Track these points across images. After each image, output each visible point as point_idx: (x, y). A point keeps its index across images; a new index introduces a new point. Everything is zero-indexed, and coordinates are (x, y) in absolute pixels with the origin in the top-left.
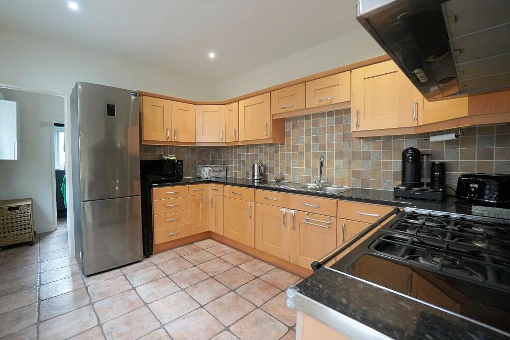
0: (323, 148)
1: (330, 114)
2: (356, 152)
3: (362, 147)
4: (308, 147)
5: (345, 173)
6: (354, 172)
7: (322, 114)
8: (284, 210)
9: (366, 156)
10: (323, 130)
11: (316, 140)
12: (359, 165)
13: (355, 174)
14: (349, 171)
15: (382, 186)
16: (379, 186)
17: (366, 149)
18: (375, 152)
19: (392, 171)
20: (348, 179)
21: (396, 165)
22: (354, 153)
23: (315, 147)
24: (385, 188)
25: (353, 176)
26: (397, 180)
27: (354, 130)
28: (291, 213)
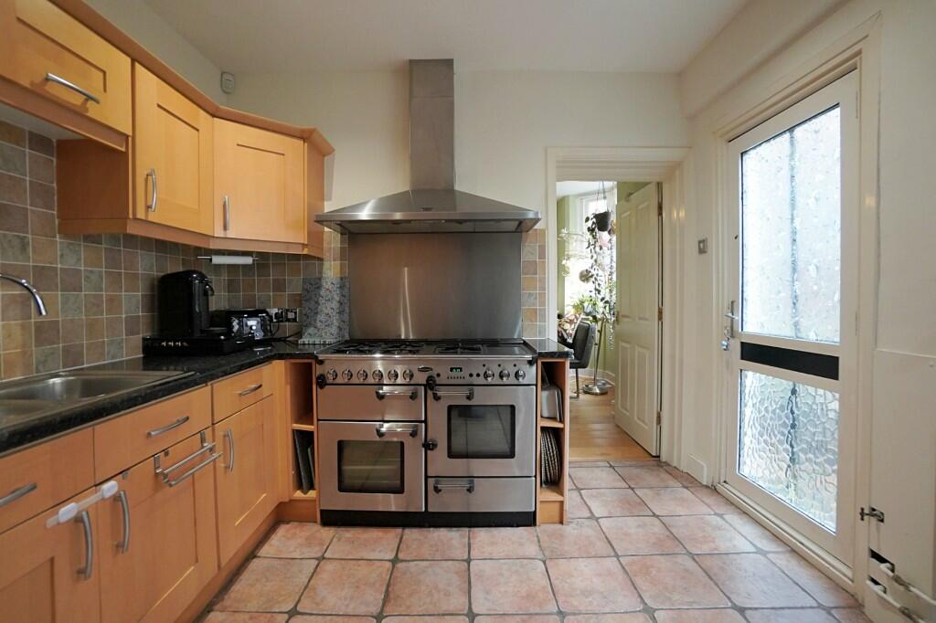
2: (43, 268)
3: (62, 256)
5: (8, 335)
6: (39, 329)
9: (72, 283)
13: (45, 333)
14: (23, 327)
15: (108, 353)
16: (102, 356)
17: (70, 263)
18: (91, 272)
19: (124, 316)
20: (24, 353)
21: (132, 303)
22: (40, 269)
24: (113, 358)
25: (39, 342)
26: (132, 334)
27: (141, 215)
28: (108, 495)
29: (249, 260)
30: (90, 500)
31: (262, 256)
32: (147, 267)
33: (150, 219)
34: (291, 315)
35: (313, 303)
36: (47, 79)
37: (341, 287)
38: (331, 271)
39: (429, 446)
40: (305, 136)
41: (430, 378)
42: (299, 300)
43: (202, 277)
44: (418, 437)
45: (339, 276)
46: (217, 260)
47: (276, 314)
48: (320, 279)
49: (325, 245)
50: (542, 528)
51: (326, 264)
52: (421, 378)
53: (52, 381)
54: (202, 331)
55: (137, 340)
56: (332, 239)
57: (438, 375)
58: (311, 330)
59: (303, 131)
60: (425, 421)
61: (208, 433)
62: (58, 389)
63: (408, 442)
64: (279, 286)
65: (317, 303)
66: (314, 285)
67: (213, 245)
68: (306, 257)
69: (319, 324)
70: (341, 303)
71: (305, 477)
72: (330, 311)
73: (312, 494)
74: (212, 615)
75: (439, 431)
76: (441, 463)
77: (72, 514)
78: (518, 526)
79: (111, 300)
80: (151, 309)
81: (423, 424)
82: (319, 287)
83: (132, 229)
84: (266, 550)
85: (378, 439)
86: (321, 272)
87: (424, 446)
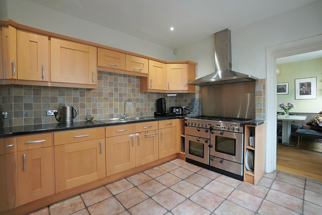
0: (121, 95)
1: (125, 76)
3: (140, 96)
4: (111, 94)
5: (133, 110)
6: (137, 109)
7: (120, 75)
8: (131, 135)
9: (142, 101)
10: (121, 84)
11: (116, 90)
12: (139, 105)
14: (135, 109)
15: (148, 114)
17: (142, 97)
18: (145, 99)
19: (151, 107)
20: (135, 113)
22: (137, 99)
23: (116, 94)
25: (137, 111)
26: (152, 111)
27: (150, 88)
28: (137, 135)
29: (175, 95)
30: (134, 135)
31: (179, 94)
32: (156, 97)
33: (152, 89)
34: (188, 108)
35: (193, 105)
36: (135, 69)
37: (199, 101)
38: (197, 96)
39: (210, 146)
40: (187, 62)
41: (210, 127)
42: (190, 104)
43: (164, 99)
44: (208, 143)
45: (199, 98)
46: (168, 95)
47: (184, 108)
48: (194, 99)
49: (196, 90)
50: (245, 183)
51: (196, 95)
52: (208, 127)
53: (137, 118)
54: (164, 111)
55: (153, 112)
56: (197, 88)
57: (213, 126)
58: (192, 113)
59: (186, 62)
60: (210, 139)
61: (157, 131)
62: (138, 119)
63: (205, 144)
64: (186, 101)
65: (194, 105)
66: (193, 100)
67: (167, 92)
68: (191, 93)
69: (194, 111)
70: (199, 105)
71: (183, 149)
72: (196, 108)
73: (184, 153)
74: (156, 167)
75: (213, 143)
76: (213, 152)
77: (132, 136)
78: (237, 179)
79: (148, 104)
80: (156, 106)
81: (209, 140)
82: (194, 101)
83: (148, 91)
84: (172, 162)
85: (197, 141)
86: (195, 97)
87: (209, 146)
